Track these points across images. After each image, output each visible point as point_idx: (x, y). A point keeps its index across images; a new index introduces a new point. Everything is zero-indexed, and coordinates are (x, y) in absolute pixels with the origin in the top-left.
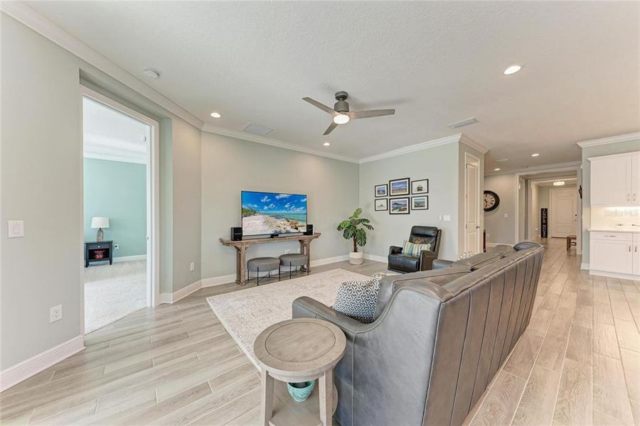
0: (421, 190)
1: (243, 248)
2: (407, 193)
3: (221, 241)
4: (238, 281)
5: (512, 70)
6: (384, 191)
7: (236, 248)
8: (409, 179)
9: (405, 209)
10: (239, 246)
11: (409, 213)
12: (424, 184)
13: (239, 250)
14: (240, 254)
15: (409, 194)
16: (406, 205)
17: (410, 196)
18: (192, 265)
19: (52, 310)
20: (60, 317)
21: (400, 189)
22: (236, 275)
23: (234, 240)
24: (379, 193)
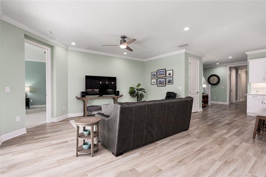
0: (170, 75)
1: (86, 101)
2: (165, 76)
3: (77, 97)
4: (84, 116)
5: (187, 29)
6: (155, 75)
7: (83, 101)
8: (165, 69)
9: (164, 84)
10: (84, 100)
11: (165, 86)
12: (171, 72)
13: (84, 101)
14: (85, 103)
15: (165, 77)
16: (164, 82)
17: (166, 77)
18: (64, 107)
19: (17, 117)
20: (19, 120)
21: (162, 74)
22: (83, 113)
23: (82, 97)
24: (153, 76)
